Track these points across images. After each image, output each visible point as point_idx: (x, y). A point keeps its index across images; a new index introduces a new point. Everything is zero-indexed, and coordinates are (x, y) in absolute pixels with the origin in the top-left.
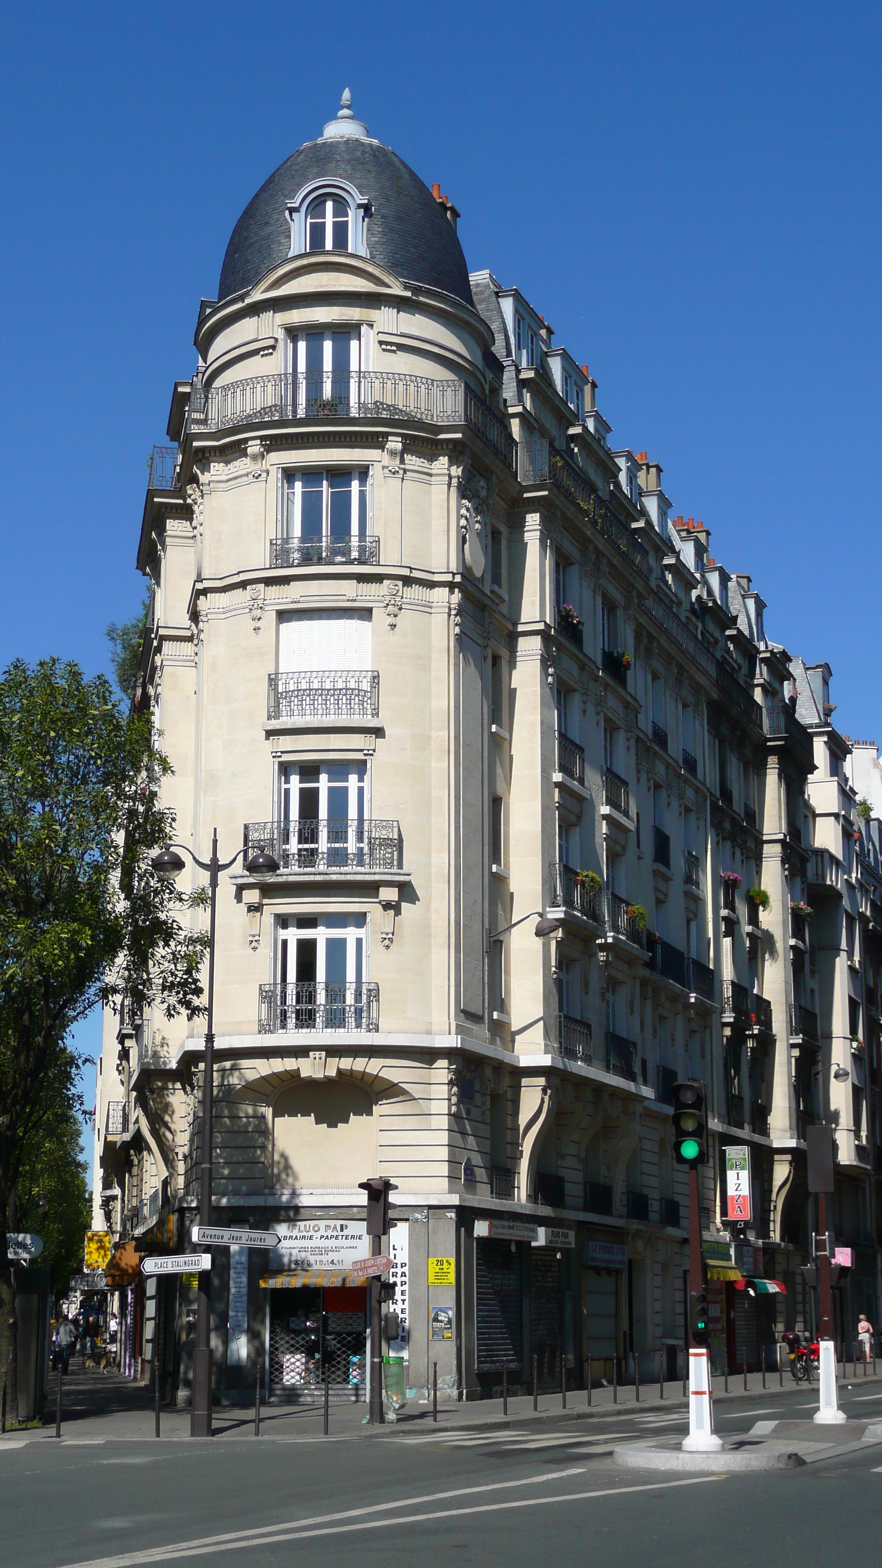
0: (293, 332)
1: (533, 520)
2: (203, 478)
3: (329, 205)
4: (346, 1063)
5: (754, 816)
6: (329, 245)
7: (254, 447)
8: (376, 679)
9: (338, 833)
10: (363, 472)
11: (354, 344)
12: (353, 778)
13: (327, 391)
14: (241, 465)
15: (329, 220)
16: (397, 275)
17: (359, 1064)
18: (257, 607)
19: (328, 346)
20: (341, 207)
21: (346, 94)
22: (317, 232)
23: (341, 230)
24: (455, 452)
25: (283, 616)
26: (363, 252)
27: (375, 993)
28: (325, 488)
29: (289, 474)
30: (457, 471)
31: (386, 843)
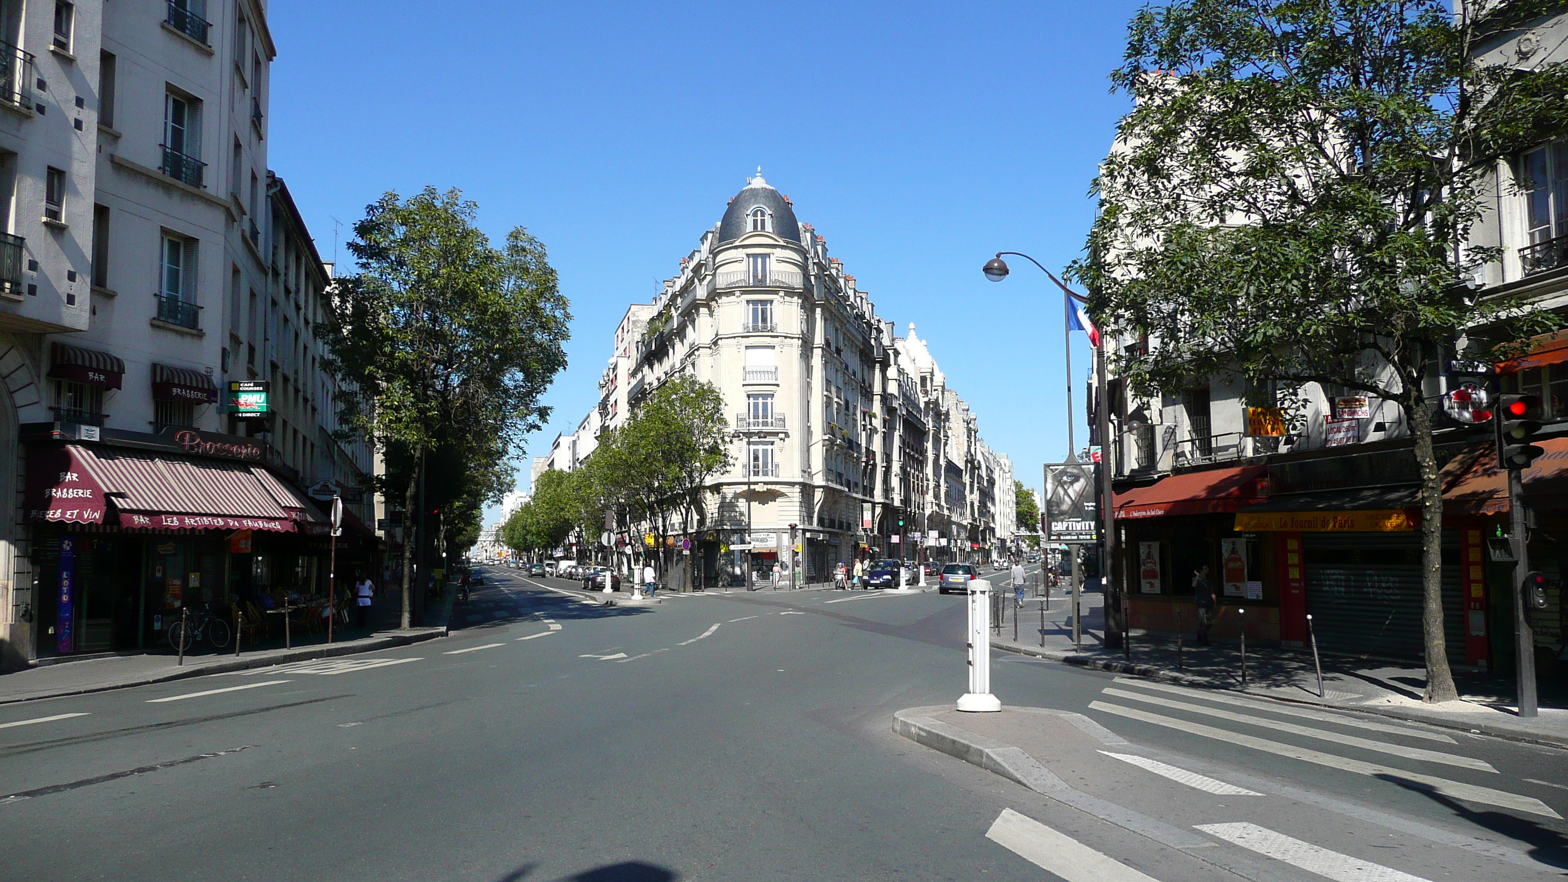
0: (748, 255)
1: (818, 310)
2: (719, 301)
3: (759, 213)
4: (769, 487)
5: (871, 386)
6: (759, 229)
7: (738, 294)
8: (776, 368)
9: (765, 416)
10: (772, 302)
11: (768, 259)
12: (769, 399)
13: (760, 277)
14: (732, 298)
15: (759, 218)
16: (781, 237)
17: (773, 487)
18: (738, 344)
19: (759, 260)
20: (763, 214)
21: (759, 168)
22: (755, 222)
23: (763, 221)
24: (800, 295)
25: (747, 347)
26: (771, 230)
27: (777, 466)
28: (760, 307)
29: (748, 302)
30: (800, 301)
31: (780, 420)
